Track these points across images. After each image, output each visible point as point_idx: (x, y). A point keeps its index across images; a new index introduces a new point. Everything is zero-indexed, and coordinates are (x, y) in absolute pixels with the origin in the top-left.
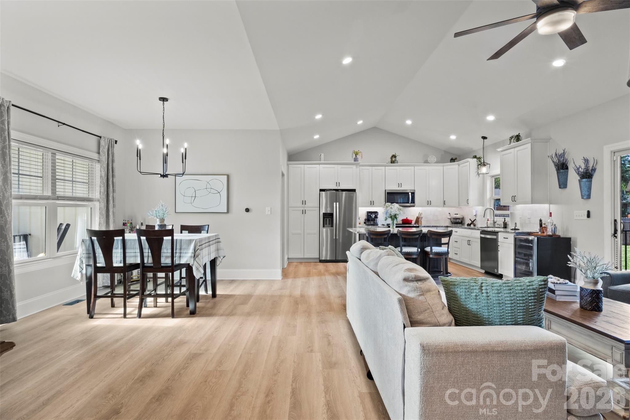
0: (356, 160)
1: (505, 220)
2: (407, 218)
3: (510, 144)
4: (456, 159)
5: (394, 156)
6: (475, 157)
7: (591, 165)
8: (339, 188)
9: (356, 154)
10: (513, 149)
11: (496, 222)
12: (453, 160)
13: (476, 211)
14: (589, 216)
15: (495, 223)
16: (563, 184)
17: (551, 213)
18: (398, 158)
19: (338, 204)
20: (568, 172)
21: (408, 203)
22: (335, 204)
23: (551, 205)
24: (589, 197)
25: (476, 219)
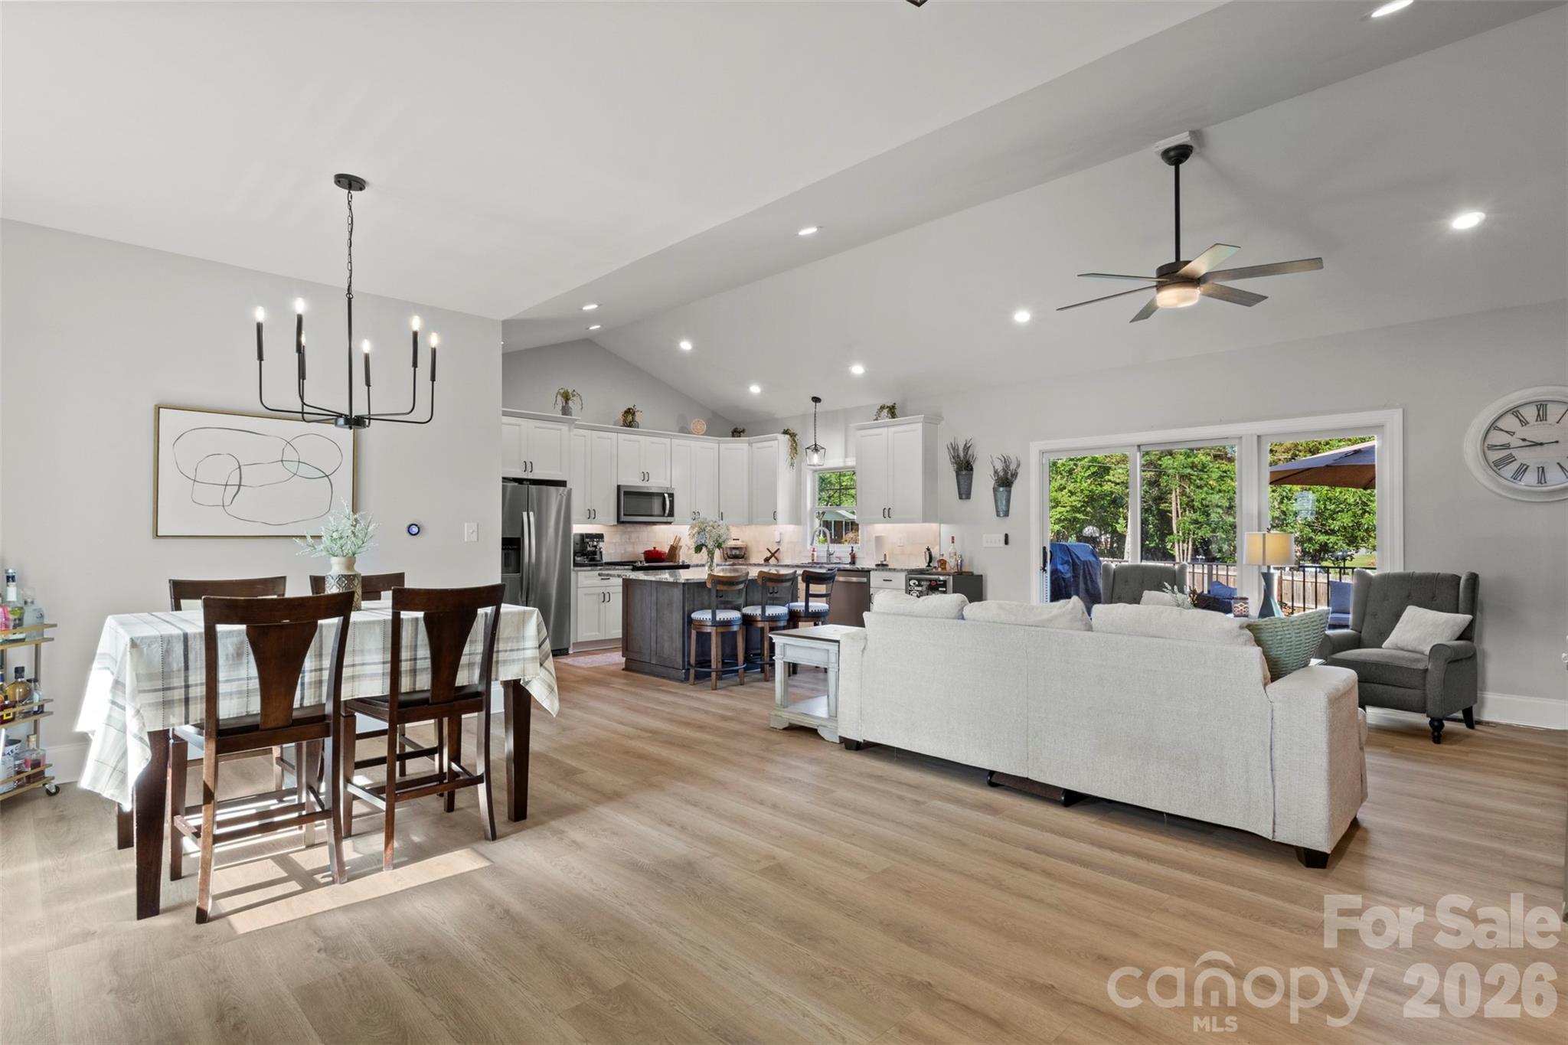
0: (566, 411)
1: (852, 550)
2: (655, 548)
3: (877, 419)
4: (743, 431)
5: (629, 412)
6: (786, 432)
7: (1013, 467)
8: (531, 476)
9: (566, 397)
10: (886, 429)
11: (832, 554)
12: (737, 433)
13: (781, 534)
14: (1006, 542)
15: (830, 555)
16: (965, 493)
17: (953, 538)
18: (638, 417)
19: (531, 514)
20: (972, 475)
21: (663, 516)
22: (525, 514)
23: (942, 525)
24: (1007, 514)
25: (778, 549)
